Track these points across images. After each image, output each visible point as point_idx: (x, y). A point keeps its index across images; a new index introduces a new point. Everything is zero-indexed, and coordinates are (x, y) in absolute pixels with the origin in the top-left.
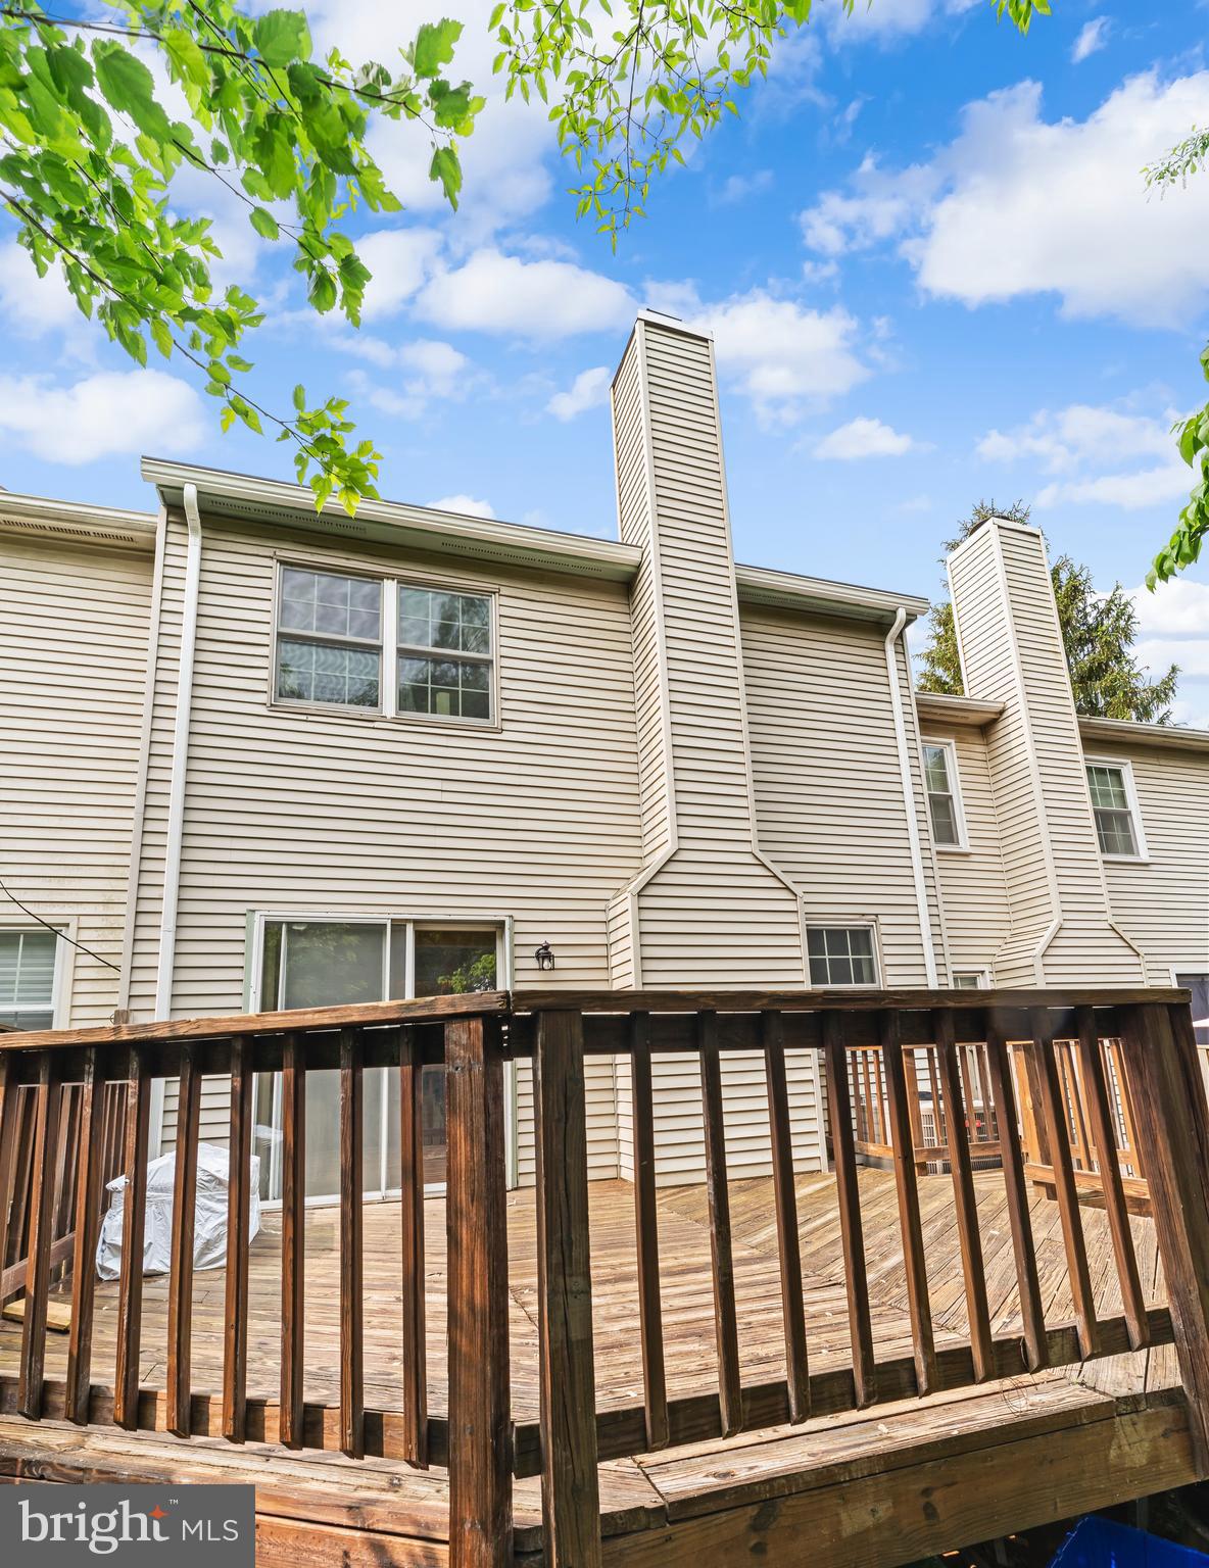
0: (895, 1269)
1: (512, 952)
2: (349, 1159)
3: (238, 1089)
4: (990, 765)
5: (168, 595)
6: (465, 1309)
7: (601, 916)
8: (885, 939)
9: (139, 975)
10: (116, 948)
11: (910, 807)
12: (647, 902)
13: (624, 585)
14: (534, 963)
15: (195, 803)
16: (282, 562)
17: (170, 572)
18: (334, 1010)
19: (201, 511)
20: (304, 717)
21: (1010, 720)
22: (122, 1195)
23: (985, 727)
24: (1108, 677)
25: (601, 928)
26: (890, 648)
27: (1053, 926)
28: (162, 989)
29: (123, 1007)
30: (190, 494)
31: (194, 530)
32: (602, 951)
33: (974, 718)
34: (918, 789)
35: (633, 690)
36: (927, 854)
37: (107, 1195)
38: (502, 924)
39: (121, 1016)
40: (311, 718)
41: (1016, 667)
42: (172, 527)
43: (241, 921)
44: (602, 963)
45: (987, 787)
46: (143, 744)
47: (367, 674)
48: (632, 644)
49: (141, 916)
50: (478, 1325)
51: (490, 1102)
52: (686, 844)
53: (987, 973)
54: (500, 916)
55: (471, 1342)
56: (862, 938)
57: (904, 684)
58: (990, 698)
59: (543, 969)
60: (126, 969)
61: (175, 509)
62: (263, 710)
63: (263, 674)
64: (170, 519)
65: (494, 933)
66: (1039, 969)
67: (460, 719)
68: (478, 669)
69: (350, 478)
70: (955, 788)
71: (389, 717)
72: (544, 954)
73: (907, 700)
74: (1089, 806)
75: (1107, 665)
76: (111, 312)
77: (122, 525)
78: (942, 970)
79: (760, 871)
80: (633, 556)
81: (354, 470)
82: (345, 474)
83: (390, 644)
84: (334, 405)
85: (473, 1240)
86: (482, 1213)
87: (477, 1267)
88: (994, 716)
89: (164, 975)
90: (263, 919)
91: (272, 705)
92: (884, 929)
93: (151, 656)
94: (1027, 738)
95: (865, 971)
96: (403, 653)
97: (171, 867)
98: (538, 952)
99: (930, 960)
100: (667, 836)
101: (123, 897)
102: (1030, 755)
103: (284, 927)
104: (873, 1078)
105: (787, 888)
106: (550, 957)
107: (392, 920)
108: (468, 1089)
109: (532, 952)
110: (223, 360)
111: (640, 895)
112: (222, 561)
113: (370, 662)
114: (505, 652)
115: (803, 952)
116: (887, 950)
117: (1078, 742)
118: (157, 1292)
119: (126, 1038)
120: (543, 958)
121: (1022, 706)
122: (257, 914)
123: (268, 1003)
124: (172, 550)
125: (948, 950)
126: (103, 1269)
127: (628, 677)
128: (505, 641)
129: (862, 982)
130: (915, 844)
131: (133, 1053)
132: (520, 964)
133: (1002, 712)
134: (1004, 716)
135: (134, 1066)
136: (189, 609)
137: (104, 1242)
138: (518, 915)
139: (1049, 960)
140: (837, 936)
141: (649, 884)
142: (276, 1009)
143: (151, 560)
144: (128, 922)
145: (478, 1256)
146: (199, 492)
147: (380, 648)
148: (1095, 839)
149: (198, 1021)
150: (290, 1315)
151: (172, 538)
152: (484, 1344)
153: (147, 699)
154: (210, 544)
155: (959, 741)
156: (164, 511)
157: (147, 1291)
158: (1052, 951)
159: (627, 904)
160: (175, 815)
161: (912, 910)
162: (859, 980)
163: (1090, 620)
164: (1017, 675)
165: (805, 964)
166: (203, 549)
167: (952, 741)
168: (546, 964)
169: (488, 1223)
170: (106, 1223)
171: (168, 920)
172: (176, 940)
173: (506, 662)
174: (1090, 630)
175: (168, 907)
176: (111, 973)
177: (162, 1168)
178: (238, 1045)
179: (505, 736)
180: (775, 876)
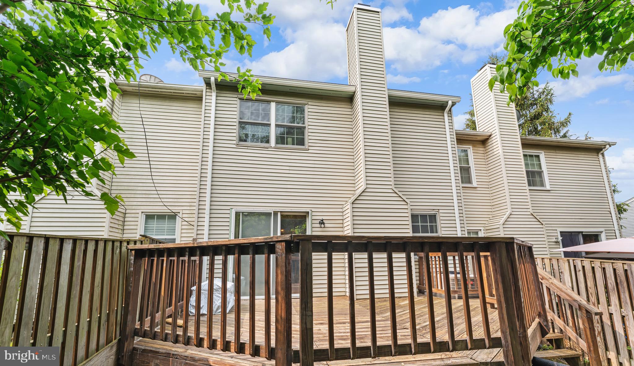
0: (427, 325)
1: (311, 222)
2: (252, 279)
3: (224, 260)
4: (486, 155)
5: (207, 111)
6: (280, 318)
7: (341, 210)
8: (442, 218)
9: (200, 228)
10: (193, 219)
11: (452, 171)
12: (355, 206)
13: (350, 99)
14: (318, 225)
15: (215, 175)
16: (240, 99)
17: (207, 104)
18: (248, 239)
19: (216, 85)
20: (247, 148)
21: (493, 138)
22: (195, 291)
23: (484, 141)
24: (542, 118)
25: (341, 214)
26: (446, 115)
27: (508, 214)
28: (206, 232)
29: (195, 237)
30: (213, 79)
31: (214, 91)
32: (341, 222)
33: (479, 138)
34: (456, 165)
35: (352, 134)
36: (458, 188)
37: (191, 291)
38: (308, 212)
39: (194, 240)
40: (249, 148)
41: (496, 119)
42: (208, 90)
43: (228, 212)
44: (341, 226)
45: (484, 163)
46: (200, 157)
47: (266, 133)
48: (352, 118)
49: (200, 210)
50: (283, 322)
51: (287, 264)
52: (369, 186)
53: (482, 230)
54: (307, 210)
55: (281, 326)
56: (433, 218)
57: (451, 127)
58: (486, 131)
59: (321, 227)
60: (196, 226)
61: (208, 84)
62: (234, 146)
63: (234, 135)
64: (207, 88)
65: (306, 216)
66: (501, 229)
67: (295, 146)
68: (301, 131)
69: (253, 89)
70: (472, 164)
71: (273, 146)
72: (322, 222)
73: (452, 133)
74: (524, 169)
75: (542, 113)
76: (191, 60)
77: (193, 90)
78: (463, 229)
79: (395, 195)
80: (352, 89)
81: (254, 87)
82: (252, 88)
83: (273, 123)
84: (249, 71)
85: (282, 300)
86: (284, 293)
87: (283, 307)
88: (487, 137)
89: (206, 228)
90: (235, 211)
91: (237, 144)
92: (441, 215)
93: (202, 130)
94: (499, 145)
95: (433, 229)
96: (277, 126)
97: (208, 195)
98: (320, 222)
99: (458, 225)
100: (362, 183)
101: (194, 204)
102: (501, 151)
103: (241, 213)
104: (438, 266)
105: (404, 201)
106: (324, 223)
107: (274, 211)
108: (281, 260)
109: (318, 221)
110: (218, 65)
111: (353, 203)
112: (222, 100)
113: (267, 129)
114: (310, 123)
115: (410, 222)
116: (442, 222)
117: (520, 146)
118: (204, 319)
119: (196, 245)
120: (321, 224)
121: (498, 133)
122: (233, 209)
123: (237, 236)
124: (208, 97)
125: (465, 222)
126: (190, 312)
127: (351, 130)
128: (310, 120)
129: (433, 233)
130: (454, 184)
131: (198, 250)
132: (314, 225)
133: (490, 136)
134: (491, 137)
135: (198, 253)
136: (213, 115)
137: (191, 305)
138: (313, 210)
139: (505, 226)
140: (424, 217)
141: (356, 200)
142: (239, 238)
143: (202, 100)
144: (196, 212)
145: (283, 305)
146: (215, 79)
147: (270, 124)
148: (526, 182)
149: (214, 241)
150: (237, 319)
151: (208, 94)
152: (284, 327)
153: (201, 144)
154: (219, 95)
155: (474, 146)
156: (205, 85)
157: (202, 318)
158: (507, 223)
159: (349, 207)
160: (209, 179)
161: (452, 208)
162: (432, 232)
163: (536, 96)
164: (496, 122)
165: (410, 227)
166: (216, 96)
167: (471, 147)
168: (322, 226)
169: (286, 296)
170: (191, 299)
171: (207, 211)
172: (210, 217)
173: (310, 127)
174: (536, 100)
175: (207, 207)
176: (191, 227)
177: (205, 285)
178: (224, 248)
179: (310, 151)
180: (400, 197)
